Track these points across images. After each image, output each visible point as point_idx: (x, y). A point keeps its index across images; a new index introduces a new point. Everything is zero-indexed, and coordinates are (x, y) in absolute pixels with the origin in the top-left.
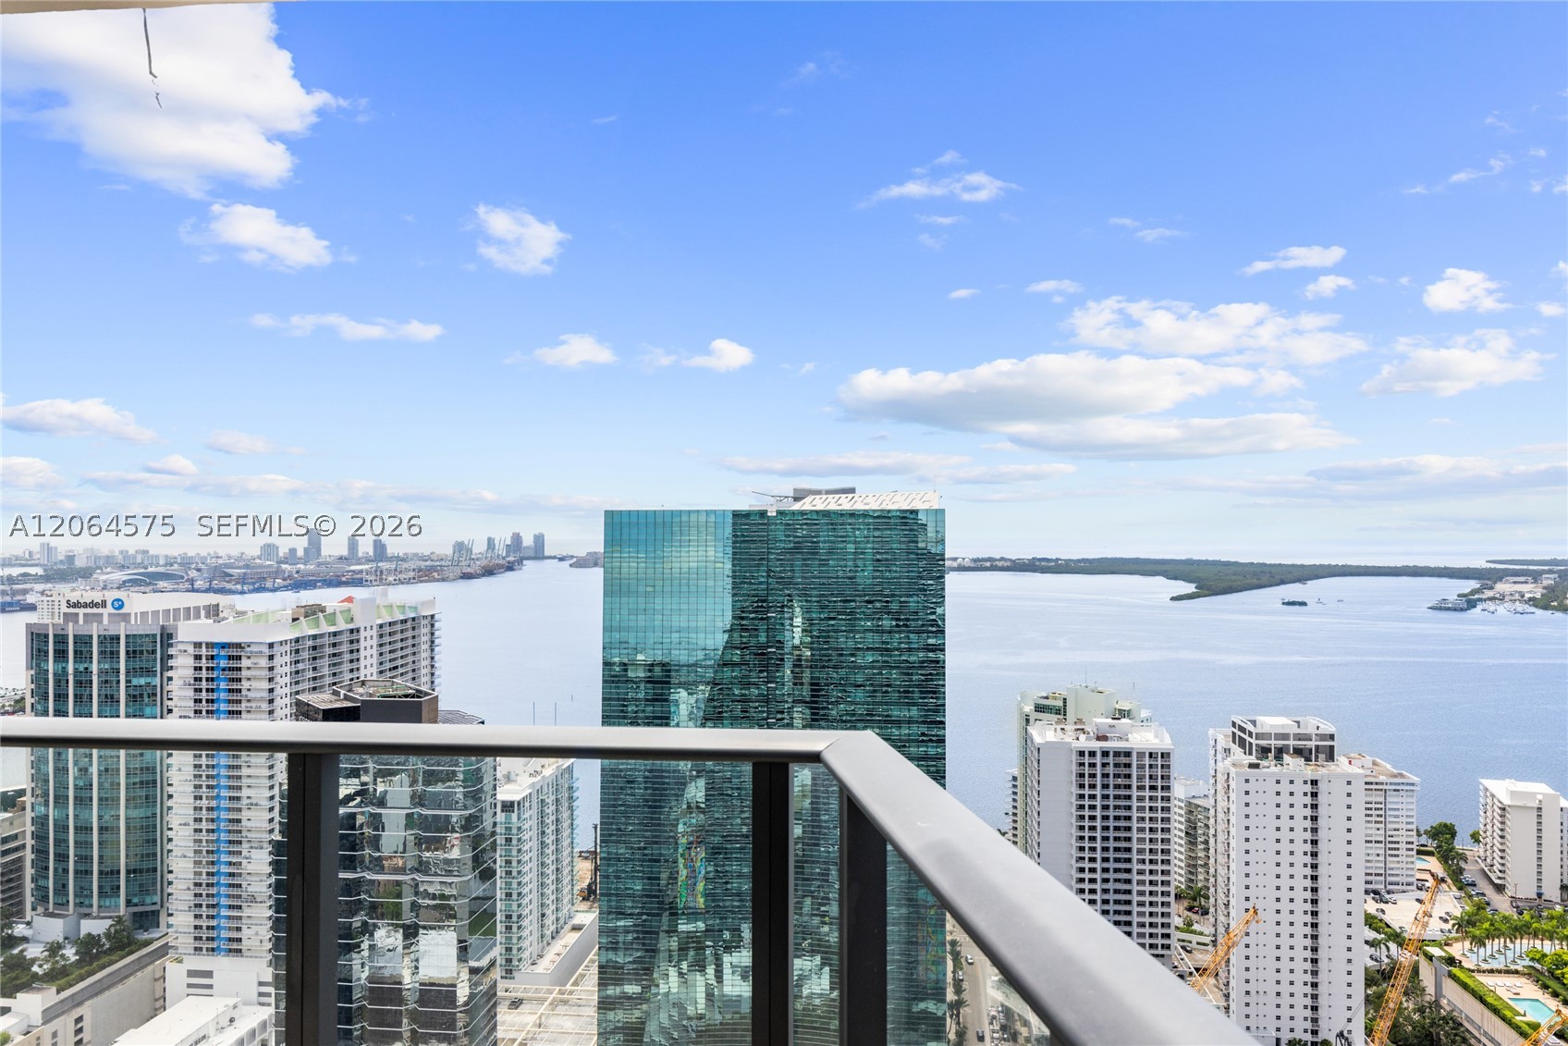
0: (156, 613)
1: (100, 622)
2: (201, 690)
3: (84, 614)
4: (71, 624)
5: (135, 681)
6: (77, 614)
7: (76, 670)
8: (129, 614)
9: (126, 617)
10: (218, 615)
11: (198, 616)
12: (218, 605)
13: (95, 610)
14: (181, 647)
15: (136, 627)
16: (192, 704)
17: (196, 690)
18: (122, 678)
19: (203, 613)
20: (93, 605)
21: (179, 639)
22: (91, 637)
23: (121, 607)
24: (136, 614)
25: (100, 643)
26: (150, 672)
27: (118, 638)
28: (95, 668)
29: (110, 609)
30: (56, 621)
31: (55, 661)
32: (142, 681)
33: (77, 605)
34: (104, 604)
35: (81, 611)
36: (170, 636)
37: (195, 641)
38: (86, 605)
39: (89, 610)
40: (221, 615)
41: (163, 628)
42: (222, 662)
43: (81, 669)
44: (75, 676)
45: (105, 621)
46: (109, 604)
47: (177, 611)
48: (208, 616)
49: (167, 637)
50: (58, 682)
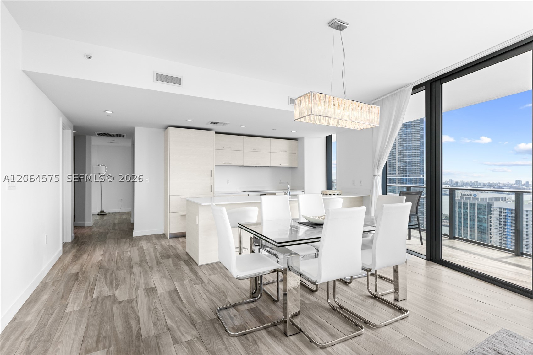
0: (486, 199)
1: (470, 200)
2: (502, 221)
3: (466, 197)
4: (462, 200)
5: (480, 216)
6: (464, 197)
7: (463, 211)
8: (478, 198)
9: (477, 199)
10: (506, 200)
11: (499, 200)
12: (506, 197)
13: (468, 197)
14: (495, 208)
15: (480, 201)
16: (499, 225)
17: (500, 221)
18: (476, 215)
19: (501, 199)
20: (468, 195)
21: (494, 206)
22: (467, 203)
23: (476, 196)
24: (480, 198)
25: (470, 205)
26: (484, 214)
27: (475, 204)
28: (468, 211)
29: (473, 196)
30: (458, 198)
31: (458, 209)
32: (482, 216)
33: (463, 195)
34: (471, 195)
35: (465, 196)
36: (491, 205)
37: (500, 207)
38: (466, 195)
39: (467, 196)
40: (507, 200)
41: (488, 203)
42: (509, 214)
43: (465, 211)
44: (463, 213)
45: (471, 199)
46: (472, 195)
47: (492, 198)
48: (502, 200)
49: (490, 206)
50: (459, 214)
